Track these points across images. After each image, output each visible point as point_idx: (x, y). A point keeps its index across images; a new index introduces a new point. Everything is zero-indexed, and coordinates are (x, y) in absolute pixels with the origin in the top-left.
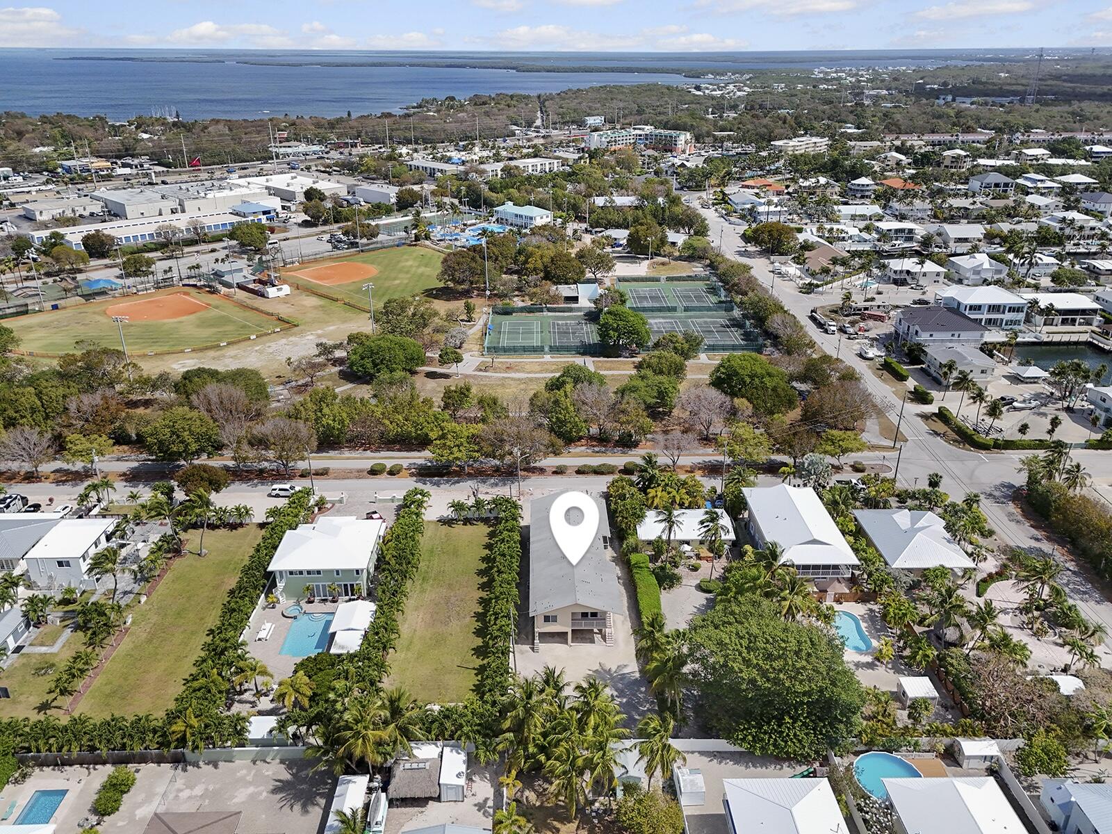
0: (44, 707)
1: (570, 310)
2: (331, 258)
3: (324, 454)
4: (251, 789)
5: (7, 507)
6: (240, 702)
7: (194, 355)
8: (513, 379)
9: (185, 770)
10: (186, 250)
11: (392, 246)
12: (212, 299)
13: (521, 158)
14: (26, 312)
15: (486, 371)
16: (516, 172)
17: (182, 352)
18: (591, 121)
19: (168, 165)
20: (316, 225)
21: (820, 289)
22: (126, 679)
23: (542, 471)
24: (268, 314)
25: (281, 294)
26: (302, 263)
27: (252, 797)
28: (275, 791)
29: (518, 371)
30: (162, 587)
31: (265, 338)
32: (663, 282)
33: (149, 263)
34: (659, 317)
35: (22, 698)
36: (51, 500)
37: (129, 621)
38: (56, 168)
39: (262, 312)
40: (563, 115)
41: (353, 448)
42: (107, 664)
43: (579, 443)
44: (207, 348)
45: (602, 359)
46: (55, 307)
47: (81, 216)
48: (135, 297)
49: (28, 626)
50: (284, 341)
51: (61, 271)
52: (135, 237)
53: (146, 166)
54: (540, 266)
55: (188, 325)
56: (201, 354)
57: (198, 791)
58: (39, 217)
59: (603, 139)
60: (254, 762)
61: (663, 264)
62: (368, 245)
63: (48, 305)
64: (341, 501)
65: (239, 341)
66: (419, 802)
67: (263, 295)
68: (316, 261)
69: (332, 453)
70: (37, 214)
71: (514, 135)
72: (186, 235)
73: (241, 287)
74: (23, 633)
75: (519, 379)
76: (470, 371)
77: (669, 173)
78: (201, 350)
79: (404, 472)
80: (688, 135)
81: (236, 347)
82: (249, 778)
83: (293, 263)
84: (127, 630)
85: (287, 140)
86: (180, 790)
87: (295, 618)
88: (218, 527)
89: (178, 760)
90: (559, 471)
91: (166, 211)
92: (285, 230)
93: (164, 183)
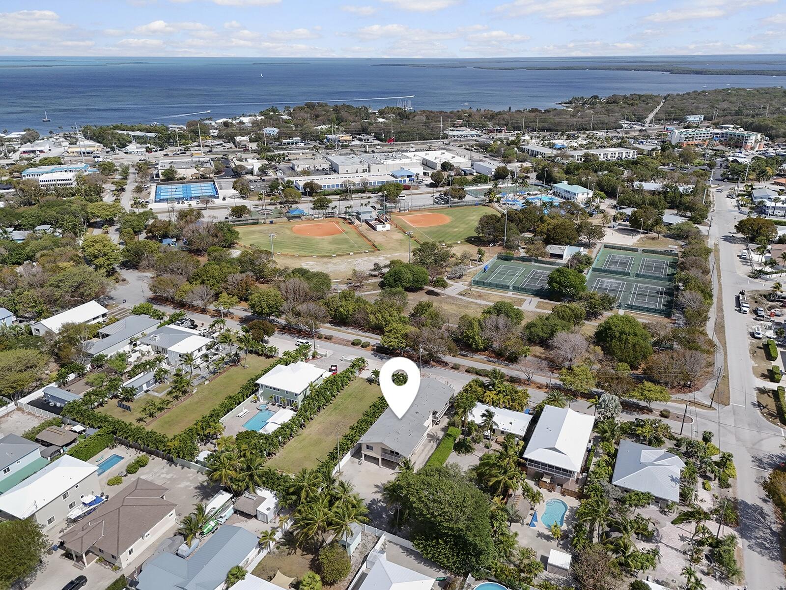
0: (140, 420)
1: (552, 263)
2: (430, 210)
3: (339, 328)
4: (188, 483)
5: (182, 323)
6: (212, 443)
7: (317, 259)
8: (476, 304)
9: (170, 466)
10: (353, 195)
11: (471, 205)
12: (348, 227)
13: (609, 147)
14: (257, 223)
15: (464, 295)
16: (592, 158)
17: (312, 256)
18: (691, 118)
19: (381, 140)
20: (437, 186)
21: (768, 276)
22: (177, 417)
23: (445, 364)
24: (369, 240)
25: (385, 229)
26: (411, 211)
27: (187, 487)
28: (197, 488)
29: (484, 299)
30: (220, 379)
31: (358, 255)
32: (640, 252)
33: (330, 201)
34: (613, 278)
35: (135, 413)
36: (203, 324)
37: (195, 391)
38: (323, 139)
39: (367, 239)
40: (669, 113)
41: (355, 327)
42: (174, 409)
43: (483, 353)
44: (325, 257)
45: (546, 301)
46: (271, 222)
47: (318, 170)
48: (312, 221)
49: (156, 382)
50: (366, 258)
51: (287, 201)
52: (333, 186)
53: (370, 140)
54: (545, 230)
55: (325, 242)
56: (320, 259)
57: (169, 476)
58: (296, 169)
59: (683, 136)
60: (198, 472)
61: (653, 239)
62: (458, 203)
63: (268, 221)
64: (326, 356)
65: (343, 255)
66: (248, 516)
67: (375, 229)
68: (419, 210)
69: (343, 328)
70: (296, 167)
71: (621, 127)
72: (359, 187)
73: (367, 222)
74: (152, 384)
75: (480, 305)
76: (454, 294)
77: (723, 165)
78: (322, 257)
79: (370, 347)
80: (759, 136)
81: (340, 258)
82: (191, 478)
83: (405, 210)
84: (192, 395)
85: (461, 126)
86: (163, 473)
87: (261, 410)
88: (261, 355)
89: (171, 461)
90: (455, 367)
91: (360, 170)
92: (417, 188)
93: (373, 152)
